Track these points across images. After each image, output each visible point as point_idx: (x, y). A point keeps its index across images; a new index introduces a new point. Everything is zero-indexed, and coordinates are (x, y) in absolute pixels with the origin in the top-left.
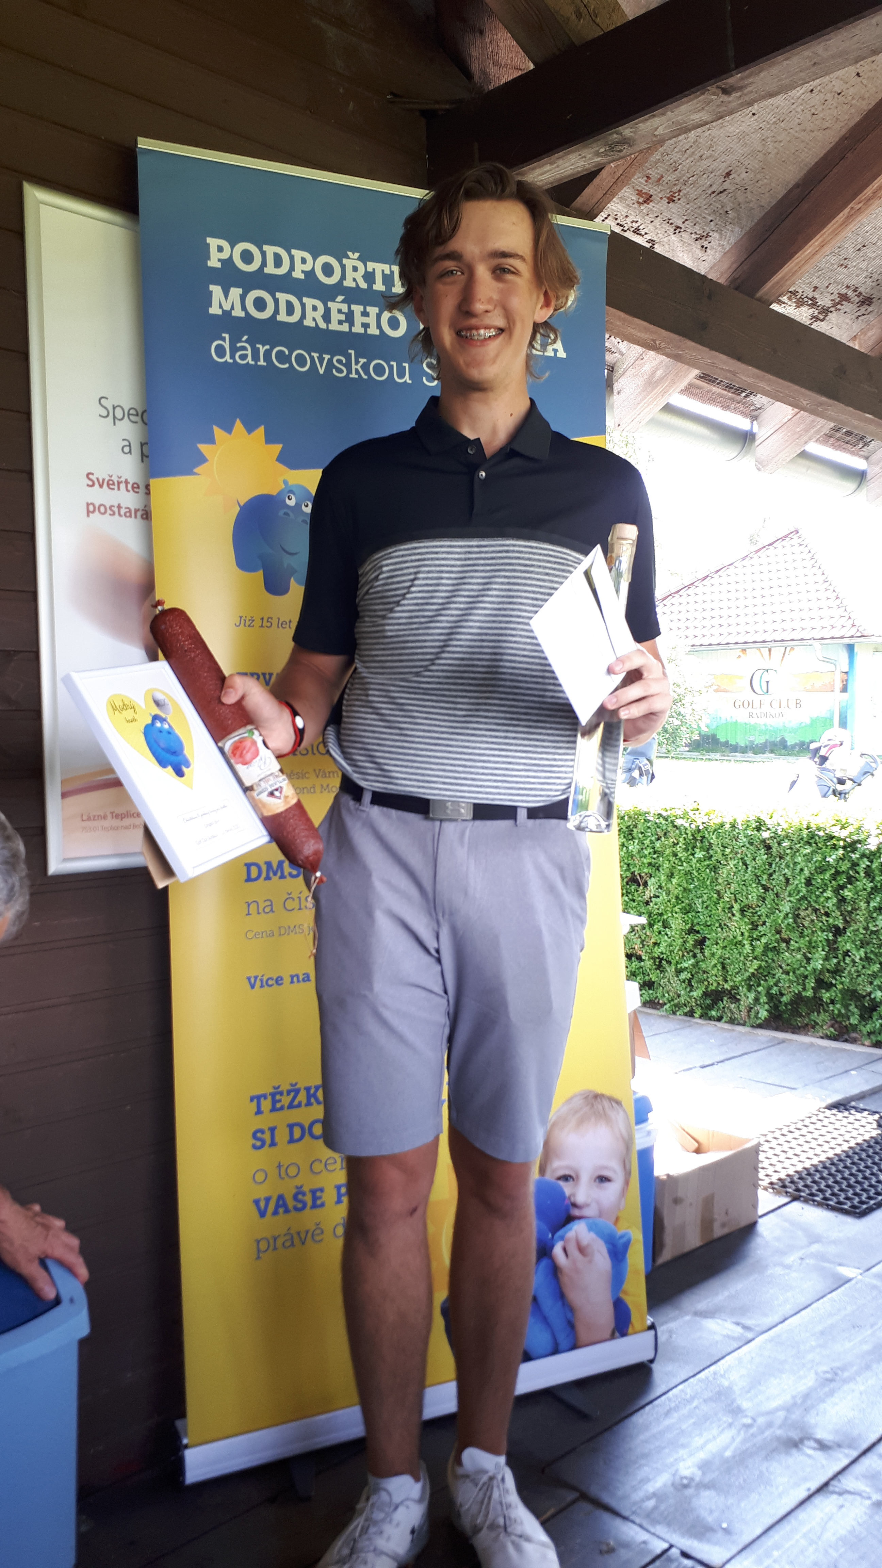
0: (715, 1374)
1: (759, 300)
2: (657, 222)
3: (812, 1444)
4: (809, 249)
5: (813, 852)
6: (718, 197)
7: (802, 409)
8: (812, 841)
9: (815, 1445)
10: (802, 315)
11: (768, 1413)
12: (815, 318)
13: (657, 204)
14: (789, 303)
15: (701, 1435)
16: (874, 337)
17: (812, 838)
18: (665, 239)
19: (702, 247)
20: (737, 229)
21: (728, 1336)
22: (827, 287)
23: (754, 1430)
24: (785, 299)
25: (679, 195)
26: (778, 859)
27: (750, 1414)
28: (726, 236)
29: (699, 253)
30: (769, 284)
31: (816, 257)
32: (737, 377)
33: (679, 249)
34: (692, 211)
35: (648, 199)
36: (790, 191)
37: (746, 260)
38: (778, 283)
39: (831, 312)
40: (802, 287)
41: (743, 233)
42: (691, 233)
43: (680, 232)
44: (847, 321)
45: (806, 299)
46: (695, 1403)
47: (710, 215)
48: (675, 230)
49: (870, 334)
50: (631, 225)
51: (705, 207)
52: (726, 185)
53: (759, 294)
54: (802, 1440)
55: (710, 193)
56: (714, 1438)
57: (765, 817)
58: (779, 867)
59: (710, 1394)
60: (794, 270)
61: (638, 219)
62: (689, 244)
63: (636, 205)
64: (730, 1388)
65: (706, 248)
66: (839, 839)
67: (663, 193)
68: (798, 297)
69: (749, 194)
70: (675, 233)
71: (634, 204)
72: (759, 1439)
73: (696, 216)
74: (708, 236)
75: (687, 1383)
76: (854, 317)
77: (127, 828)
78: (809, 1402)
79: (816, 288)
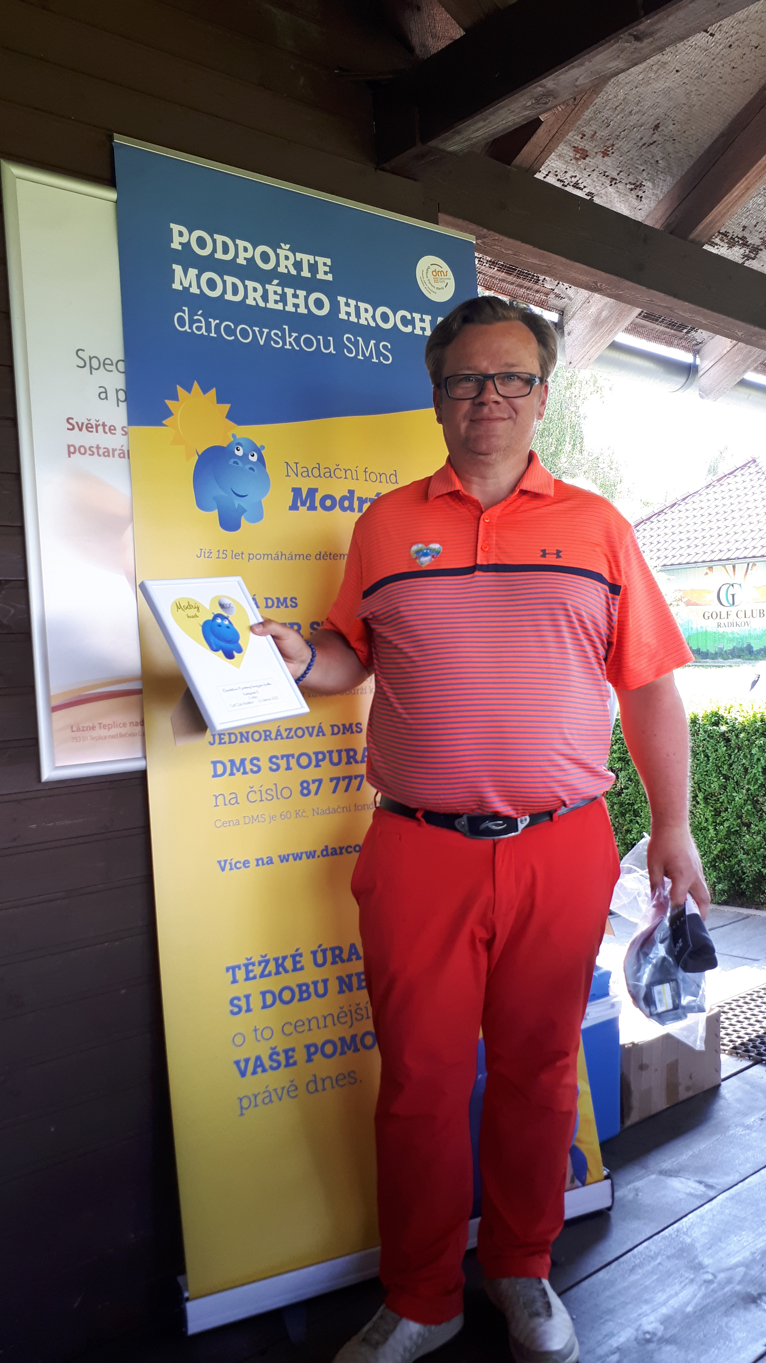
0: (678, 1231)
1: (693, 241)
2: (594, 175)
4: (735, 193)
6: (648, 148)
7: (739, 340)
10: (735, 254)
11: (728, 1269)
12: (747, 257)
13: (593, 159)
14: (722, 244)
15: (663, 1291)
18: (603, 191)
19: (638, 196)
20: (669, 178)
21: (691, 1194)
22: (755, 226)
23: (714, 1285)
24: (717, 240)
25: (612, 149)
26: (736, 751)
27: (711, 1270)
28: (659, 185)
29: (635, 202)
30: (700, 227)
31: (744, 198)
32: (675, 313)
33: (616, 199)
34: (625, 162)
35: (584, 155)
36: (715, 142)
37: (678, 206)
38: (708, 226)
39: (761, 250)
40: (732, 226)
41: (675, 182)
42: (626, 184)
43: (615, 183)
45: (736, 239)
46: (658, 1261)
47: (641, 165)
48: (611, 182)
50: (570, 180)
51: (637, 158)
52: (655, 137)
53: (692, 236)
55: (640, 145)
56: (676, 1293)
57: (722, 712)
58: (738, 758)
59: (674, 1251)
60: (723, 212)
61: (577, 173)
62: (625, 195)
63: (574, 161)
64: (692, 1246)
65: (641, 197)
67: (597, 147)
68: (729, 237)
69: (677, 145)
70: (611, 185)
71: (571, 160)
72: (719, 1295)
73: (629, 166)
74: (641, 185)
75: (651, 1240)
79: (744, 227)
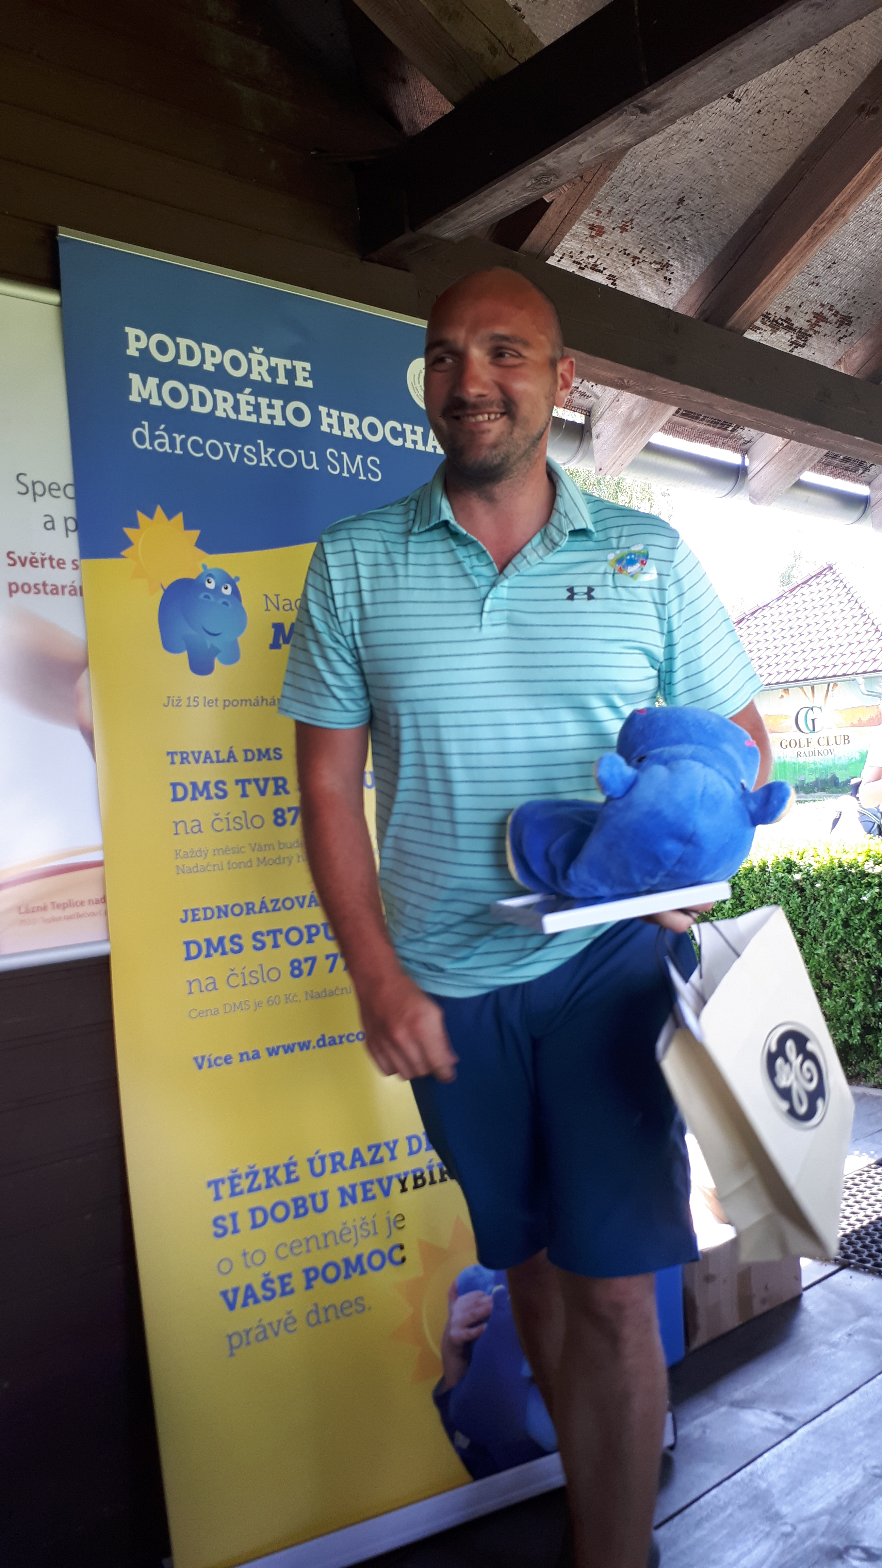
0: (751, 1474)
1: (731, 329)
2: (614, 254)
3: (859, 1553)
4: (776, 274)
5: (847, 892)
6: (673, 223)
7: (791, 437)
8: (846, 880)
9: (862, 1555)
10: (780, 341)
11: (811, 1518)
12: (795, 344)
13: (610, 235)
14: (764, 329)
15: (734, 1548)
16: (859, 359)
17: (846, 876)
18: (627, 272)
19: (665, 278)
20: (700, 259)
21: (767, 1429)
22: (801, 307)
23: (794, 1539)
24: (759, 326)
25: (632, 224)
26: (812, 902)
27: (789, 1520)
28: (689, 266)
29: (662, 287)
30: (739, 313)
31: (787, 277)
33: (641, 283)
34: (647, 239)
35: (601, 232)
36: (751, 218)
37: (713, 291)
38: (747, 311)
39: (810, 336)
40: (775, 307)
41: (708, 263)
42: (651, 264)
43: (638, 263)
44: (829, 344)
45: (780, 322)
46: (729, 1511)
47: (667, 242)
48: (633, 261)
49: (854, 356)
50: (587, 261)
51: (661, 234)
52: (680, 212)
53: (729, 324)
54: (847, 1549)
55: (664, 219)
56: (750, 1551)
57: (795, 858)
58: (815, 910)
59: (746, 1499)
60: (764, 295)
61: (594, 253)
62: (651, 277)
63: (590, 240)
64: (767, 1492)
65: (670, 280)
66: (873, 876)
67: (615, 223)
68: (772, 319)
69: (706, 221)
70: (634, 265)
71: (587, 239)
72: (798, 1551)
73: (652, 243)
74: (668, 265)
75: (720, 1487)
76: (835, 339)
77: (69, 918)
78: (856, 1504)
79: (788, 308)
